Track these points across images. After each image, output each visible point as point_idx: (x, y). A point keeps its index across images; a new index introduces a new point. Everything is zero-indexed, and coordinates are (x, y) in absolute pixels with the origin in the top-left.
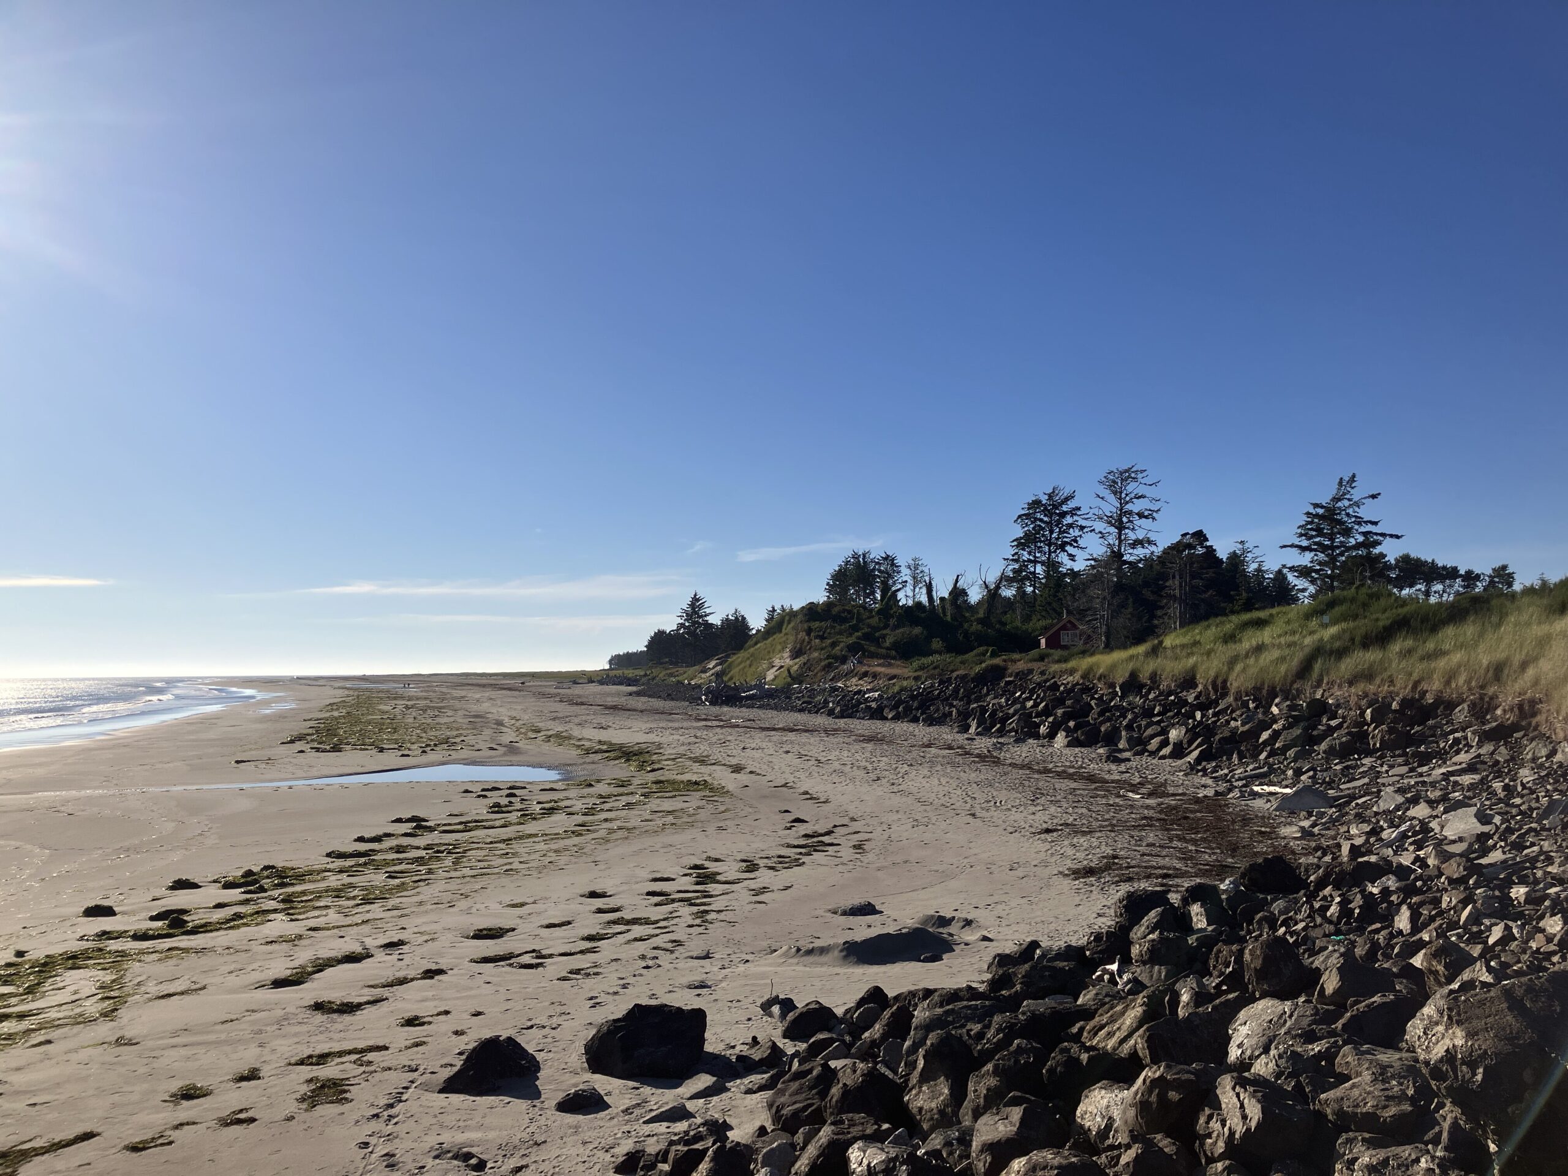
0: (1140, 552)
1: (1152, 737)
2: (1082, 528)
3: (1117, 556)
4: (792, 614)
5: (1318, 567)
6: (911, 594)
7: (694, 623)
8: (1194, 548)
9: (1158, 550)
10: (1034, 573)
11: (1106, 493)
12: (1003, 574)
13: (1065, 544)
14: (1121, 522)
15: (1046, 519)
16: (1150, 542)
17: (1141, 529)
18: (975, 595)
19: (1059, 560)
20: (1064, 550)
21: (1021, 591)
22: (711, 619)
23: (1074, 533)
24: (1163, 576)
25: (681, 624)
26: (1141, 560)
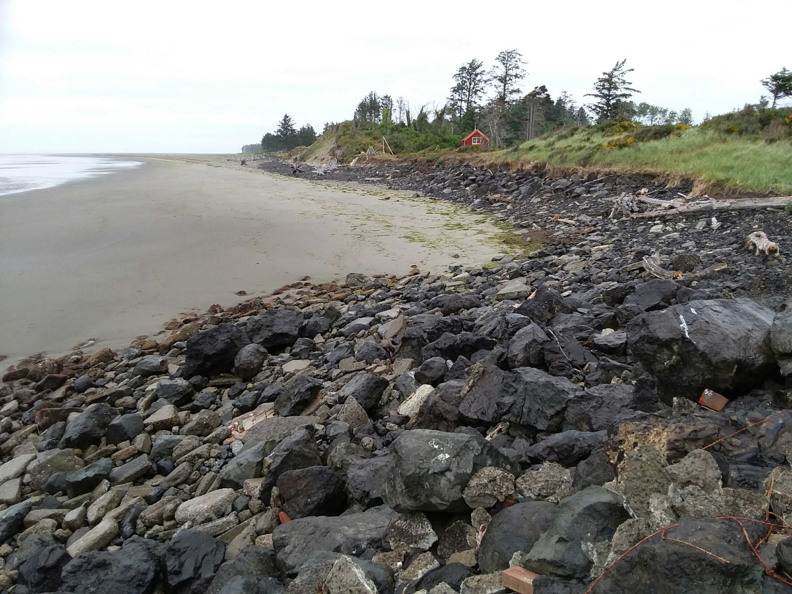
0: (515, 96)
1: (514, 191)
2: (485, 82)
3: (502, 99)
4: (338, 126)
5: (601, 105)
6: (398, 116)
7: (286, 129)
8: (540, 94)
9: (523, 95)
10: (461, 107)
11: (499, 64)
12: (446, 106)
13: (477, 91)
14: (506, 81)
15: (468, 77)
16: (518, 91)
17: (515, 84)
18: (431, 118)
19: (473, 100)
20: (476, 94)
21: (454, 116)
22: (294, 127)
23: (482, 85)
24: (524, 109)
25: (279, 131)
26: (514, 101)
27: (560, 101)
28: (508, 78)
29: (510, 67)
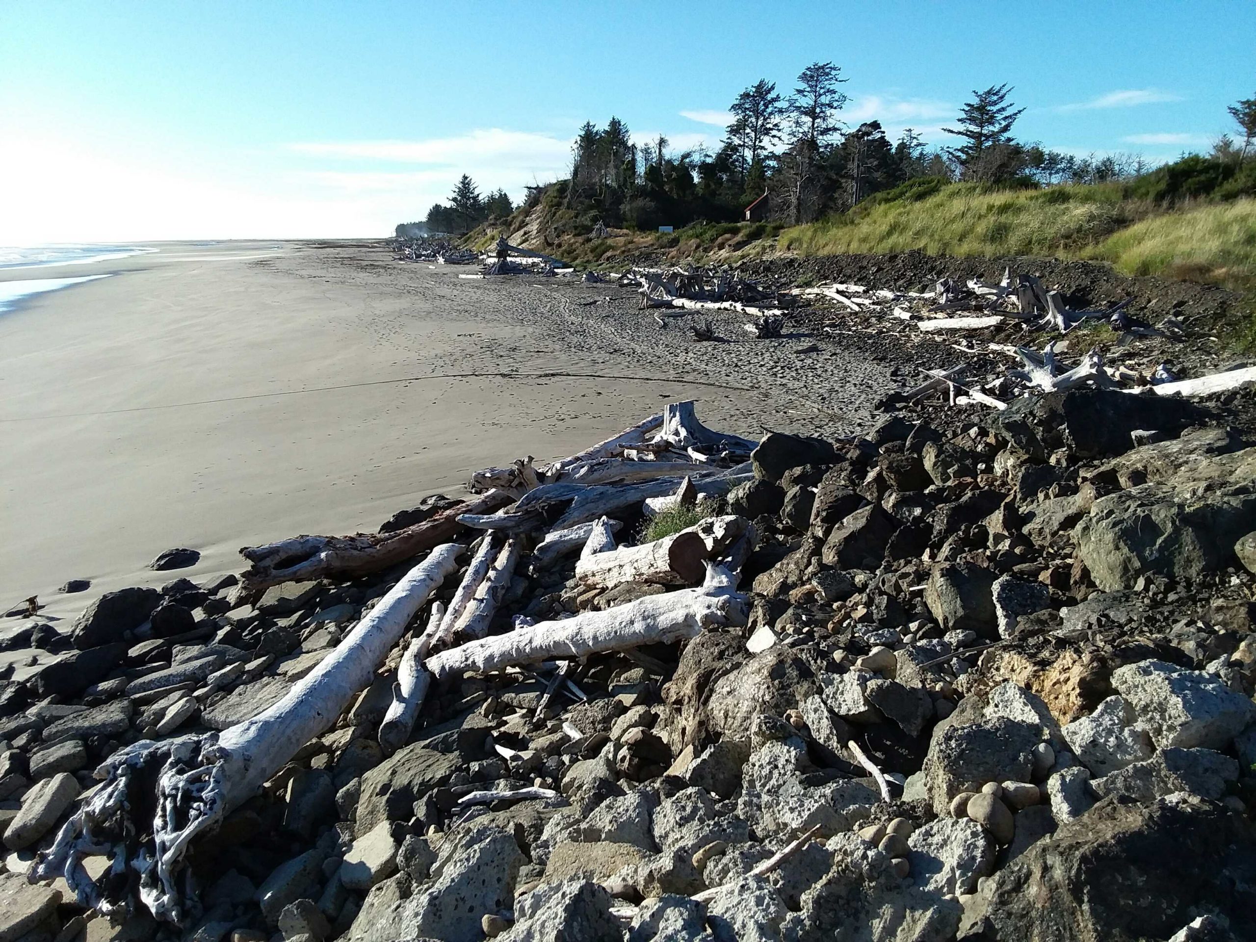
4: (547, 189)
5: (967, 150)
7: (465, 196)
8: (870, 134)
9: (843, 136)
10: (743, 157)
13: (768, 129)
14: (815, 114)
15: (754, 108)
16: (835, 129)
17: (831, 118)
19: (762, 145)
22: (478, 194)
23: (775, 119)
24: (845, 160)
25: (454, 200)
26: (828, 145)
27: (902, 146)
28: (818, 110)
29: (822, 91)
